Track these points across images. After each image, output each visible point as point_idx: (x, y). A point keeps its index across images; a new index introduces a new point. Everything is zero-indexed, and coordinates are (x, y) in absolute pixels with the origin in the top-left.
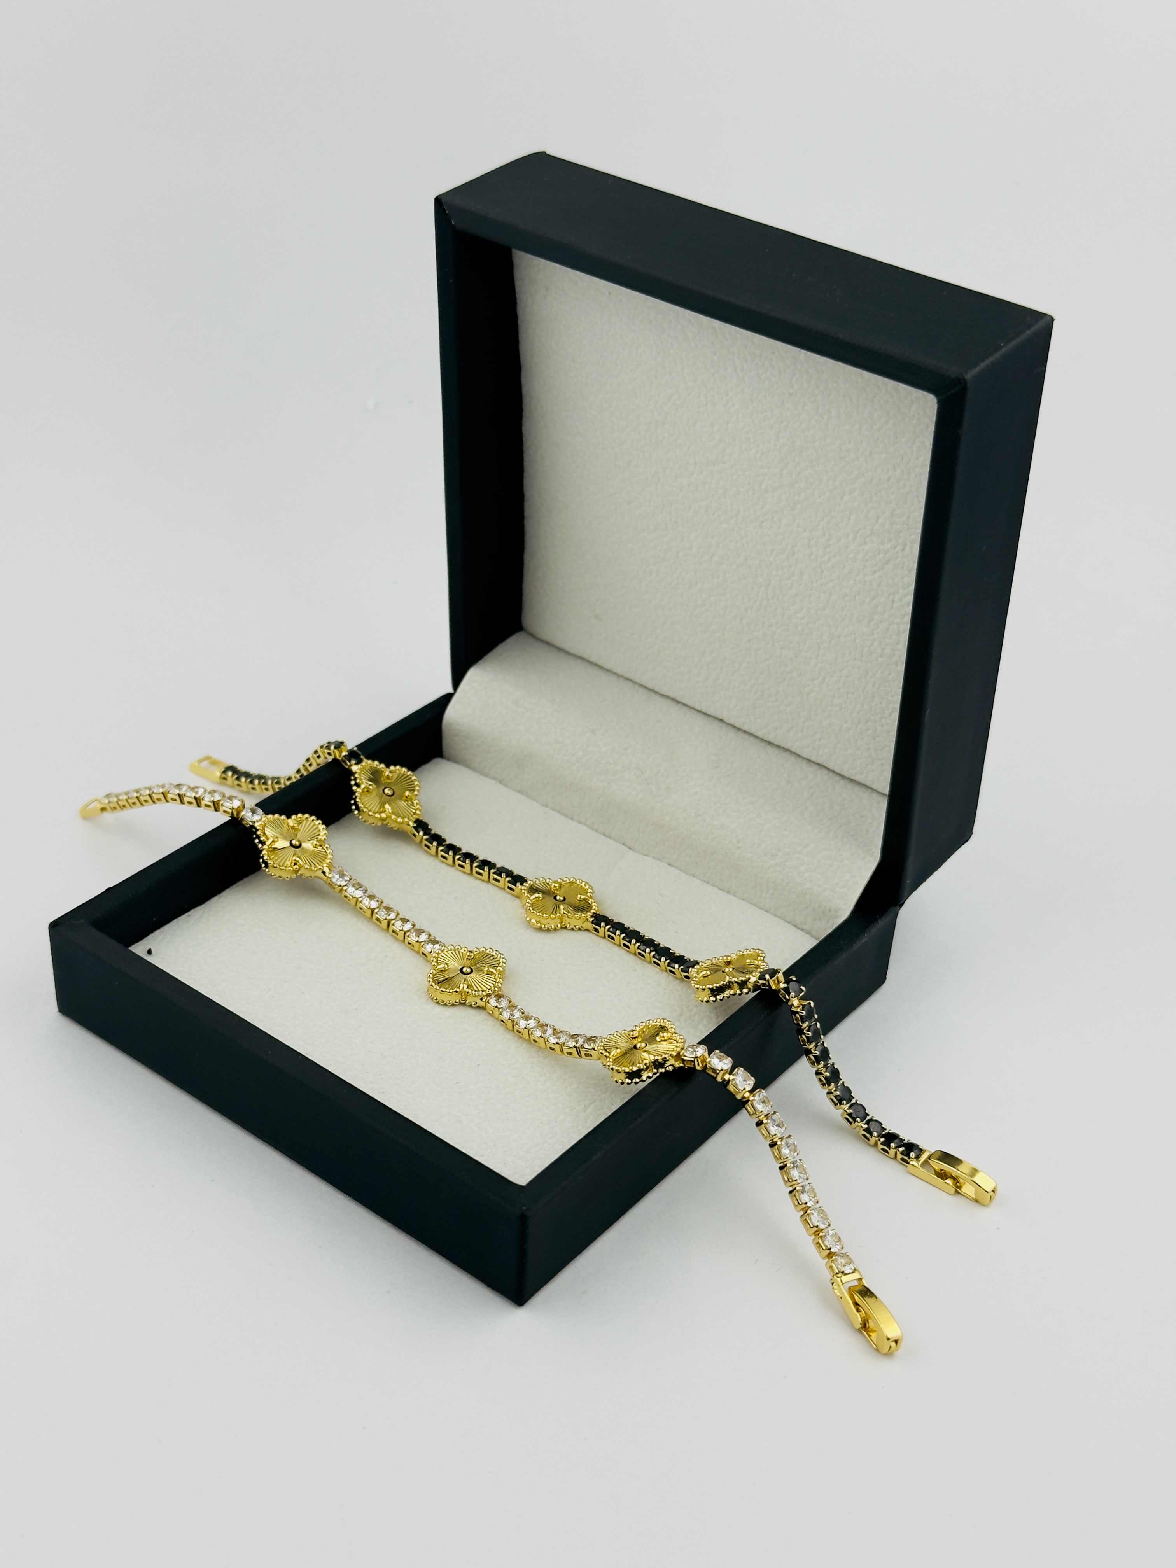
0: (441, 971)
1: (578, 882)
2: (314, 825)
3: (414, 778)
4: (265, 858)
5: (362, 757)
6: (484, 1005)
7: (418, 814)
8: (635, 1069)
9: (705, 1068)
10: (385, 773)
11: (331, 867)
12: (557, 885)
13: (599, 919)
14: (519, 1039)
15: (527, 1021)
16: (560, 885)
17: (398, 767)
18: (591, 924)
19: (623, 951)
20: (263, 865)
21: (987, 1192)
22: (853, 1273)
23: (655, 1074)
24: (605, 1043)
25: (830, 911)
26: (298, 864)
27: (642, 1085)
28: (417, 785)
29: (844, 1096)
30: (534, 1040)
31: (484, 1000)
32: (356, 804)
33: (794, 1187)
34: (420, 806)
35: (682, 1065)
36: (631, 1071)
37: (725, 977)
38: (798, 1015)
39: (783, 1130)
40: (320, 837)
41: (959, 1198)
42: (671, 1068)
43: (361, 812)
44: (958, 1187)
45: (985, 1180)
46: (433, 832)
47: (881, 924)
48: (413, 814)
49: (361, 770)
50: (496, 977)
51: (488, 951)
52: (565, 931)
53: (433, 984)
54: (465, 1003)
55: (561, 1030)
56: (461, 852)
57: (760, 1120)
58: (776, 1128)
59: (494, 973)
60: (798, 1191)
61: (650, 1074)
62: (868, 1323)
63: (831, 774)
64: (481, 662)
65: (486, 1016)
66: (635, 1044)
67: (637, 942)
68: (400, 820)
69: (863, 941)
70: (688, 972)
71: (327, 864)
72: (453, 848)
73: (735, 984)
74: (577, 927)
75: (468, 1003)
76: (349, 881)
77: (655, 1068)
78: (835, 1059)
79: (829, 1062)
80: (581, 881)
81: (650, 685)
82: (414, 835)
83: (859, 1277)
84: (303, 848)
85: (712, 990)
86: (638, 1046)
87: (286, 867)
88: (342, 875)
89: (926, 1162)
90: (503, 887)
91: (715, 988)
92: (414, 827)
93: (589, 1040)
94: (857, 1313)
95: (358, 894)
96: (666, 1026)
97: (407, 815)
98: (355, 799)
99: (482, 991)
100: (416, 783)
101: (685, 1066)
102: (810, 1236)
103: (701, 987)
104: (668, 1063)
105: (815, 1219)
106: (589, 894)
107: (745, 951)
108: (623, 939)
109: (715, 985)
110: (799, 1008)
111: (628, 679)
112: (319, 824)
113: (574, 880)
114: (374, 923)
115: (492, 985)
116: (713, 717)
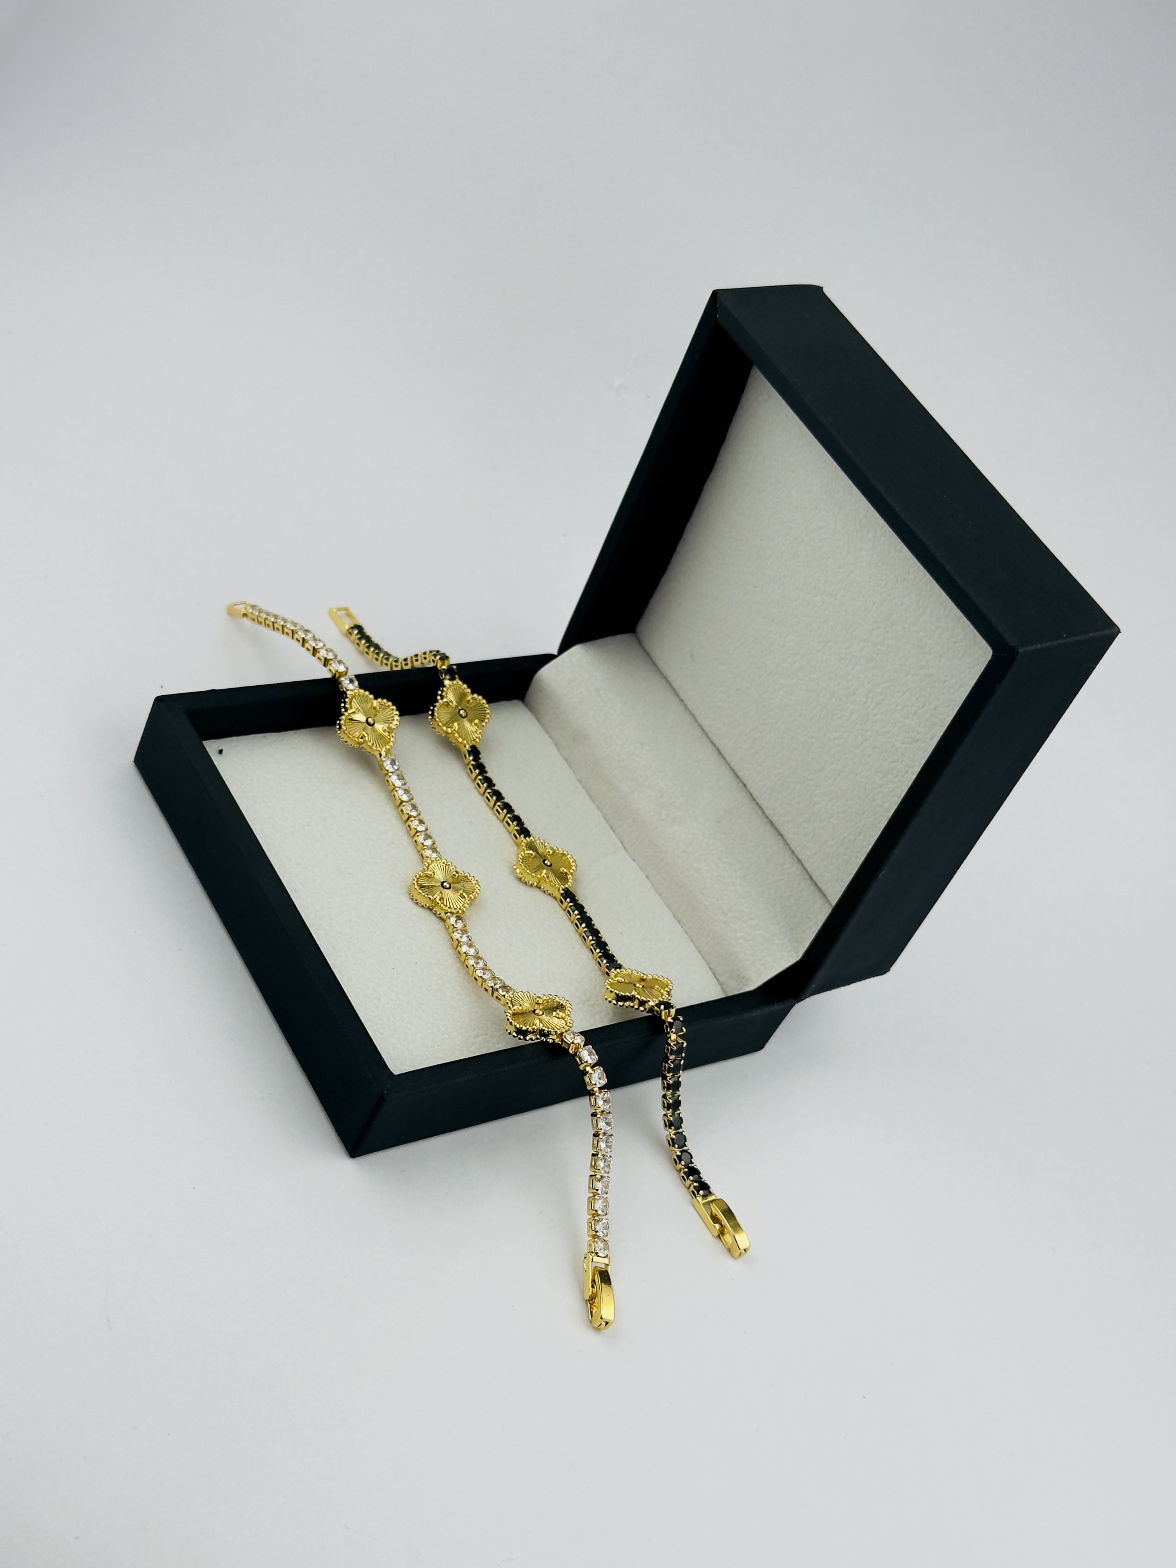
0: (427, 876)
1: (568, 856)
2: (393, 713)
3: (488, 711)
4: (342, 722)
5: (456, 676)
6: (445, 918)
7: (476, 742)
8: (524, 1028)
9: (575, 1054)
10: (468, 697)
11: (388, 752)
12: (551, 852)
13: (568, 894)
14: (457, 958)
15: (469, 948)
16: (554, 852)
17: (480, 697)
18: (560, 895)
19: (573, 928)
20: (338, 727)
21: (739, 1248)
22: (604, 1257)
23: (537, 1039)
24: (515, 997)
25: (744, 977)
26: (364, 739)
27: (523, 1043)
28: (488, 718)
29: (675, 1123)
30: (467, 966)
31: (447, 915)
32: (433, 710)
33: (596, 1173)
34: (482, 736)
35: (560, 1042)
36: (520, 1029)
37: (633, 991)
38: (669, 1047)
39: (609, 1128)
40: (391, 725)
41: (717, 1242)
42: (551, 1041)
43: (433, 719)
44: (722, 1233)
45: (743, 1240)
46: (481, 761)
47: (776, 1007)
48: (472, 739)
49: (450, 686)
50: (465, 902)
51: (470, 878)
52: (538, 890)
53: (416, 884)
54: (432, 909)
55: (490, 968)
56: (493, 788)
57: (596, 1113)
58: (604, 1124)
59: (465, 898)
60: (596, 1178)
61: (534, 1038)
62: (595, 1299)
63: (804, 872)
64: (588, 644)
65: (443, 928)
66: (535, 1008)
67: (586, 927)
68: (460, 740)
69: (754, 1014)
70: (610, 971)
71: (386, 749)
72: (489, 781)
73: (637, 1000)
74: (549, 892)
75: (435, 911)
76: (396, 770)
77: (539, 1035)
78: (682, 1093)
79: (677, 1093)
80: (571, 857)
81: (706, 729)
82: (465, 757)
83: (607, 1263)
84: (375, 728)
85: (617, 995)
86: (537, 1012)
87: (354, 737)
88: (393, 762)
89: (708, 1203)
90: (510, 831)
91: (620, 995)
92: (468, 751)
93: (505, 987)
94: (591, 1288)
95: (398, 783)
96: (566, 1007)
97: (468, 739)
98: (434, 706)
99: (449, 908)
100: (488, 716)
101: (562, 1044)
102: (589, 1215)
103: (611, 989)
104: (551, 1037)
105: (598, 1205)
106: (571, 871)
107: (661, 977)
108: (578, 919)
109: (621, 993)
110: (674, 1043)
111: (692, 715)
112: (396, 714)
113: (567, 854)
114: (399, 812)
115: (459, 907)
116: (740, 779)
